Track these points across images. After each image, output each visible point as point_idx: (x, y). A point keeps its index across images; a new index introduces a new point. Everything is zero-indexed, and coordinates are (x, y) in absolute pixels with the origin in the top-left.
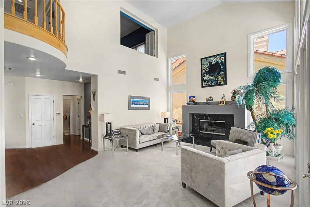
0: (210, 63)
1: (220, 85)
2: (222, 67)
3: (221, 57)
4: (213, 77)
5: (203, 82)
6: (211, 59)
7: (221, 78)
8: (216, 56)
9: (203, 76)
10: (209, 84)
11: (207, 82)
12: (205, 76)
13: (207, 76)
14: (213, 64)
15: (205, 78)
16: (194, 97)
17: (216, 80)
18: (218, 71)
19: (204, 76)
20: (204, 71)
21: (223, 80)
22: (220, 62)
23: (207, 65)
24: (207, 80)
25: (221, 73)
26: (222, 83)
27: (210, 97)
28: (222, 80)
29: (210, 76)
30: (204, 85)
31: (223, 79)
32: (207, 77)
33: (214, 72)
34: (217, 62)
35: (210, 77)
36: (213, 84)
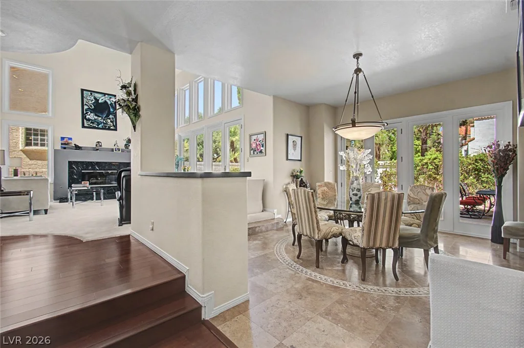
0: (97, 100)
1: (109, 129)
2: (112, 110)
3: (110, 98)
4: (100, 118)
5: (85, 120)
6: (97, 95)
7: (111, 122)
8: (105, 94)
9: (85, 112)
10: (94, 125)
11: (91, 123)
12: (89, 114)
13: (92, 114)
14: (100, 102)
15: (87, 117)
16: (70, 139)
17: (104, 123)
18: (107, 112)
19: (87, 113)
20: (86, 107)
21: (113, 125)
22: (109, 103)
23: (92, 101)
24: (92, 120)
25: (111, 116)
26: (111, 128)
27: (98, 142)
28: (111, 124)
29: (96, 115)
30: (86, 125)
31: (113, 123)
32: (91, 116)
33: (102, 113)
34: (106, 102)
35: (96, 117)
36: (100, 126)
